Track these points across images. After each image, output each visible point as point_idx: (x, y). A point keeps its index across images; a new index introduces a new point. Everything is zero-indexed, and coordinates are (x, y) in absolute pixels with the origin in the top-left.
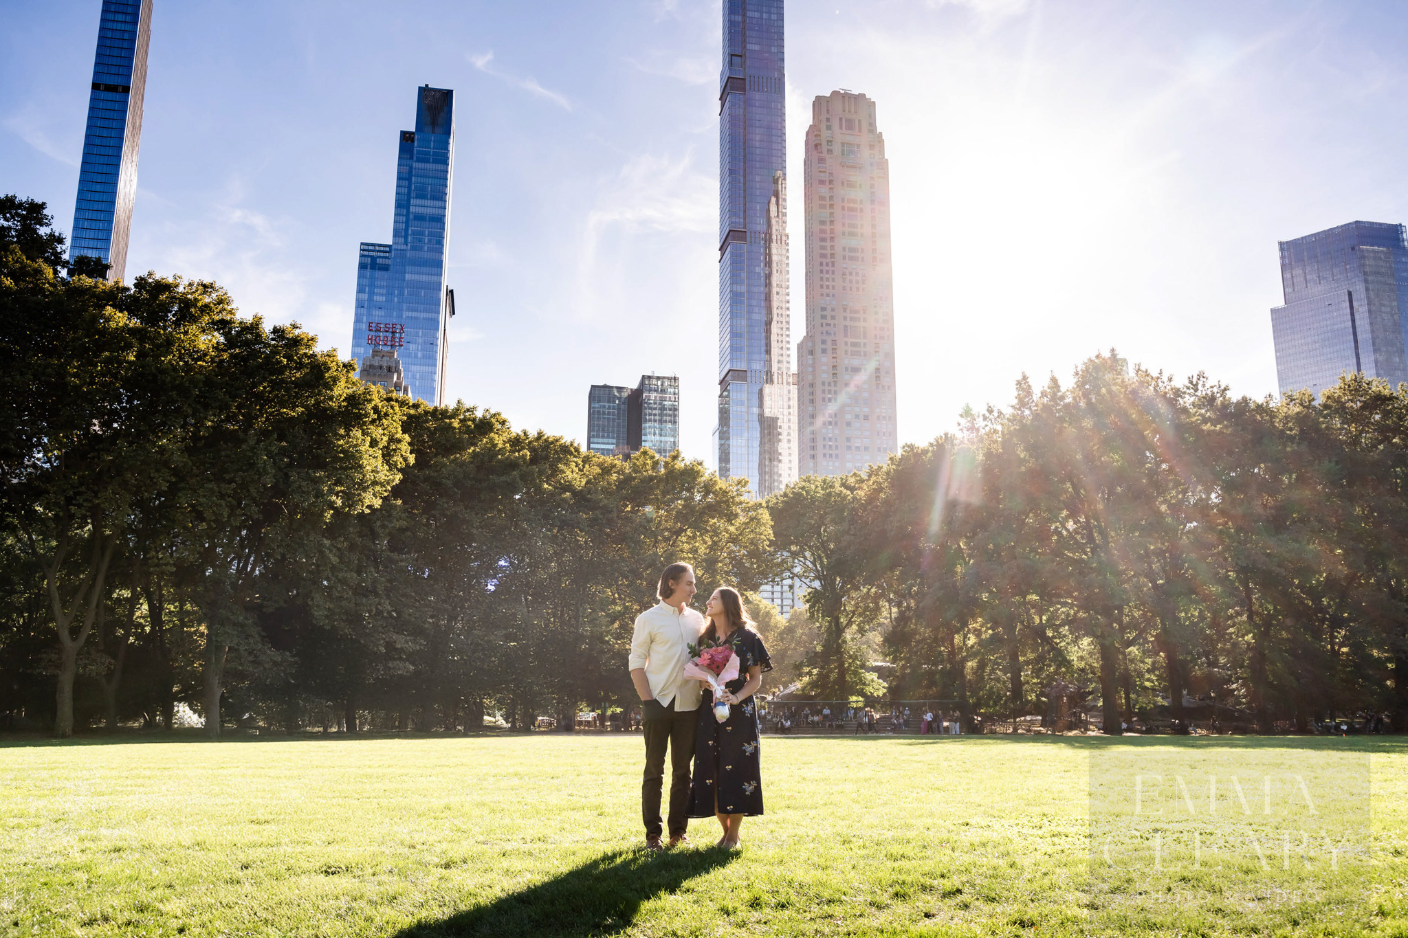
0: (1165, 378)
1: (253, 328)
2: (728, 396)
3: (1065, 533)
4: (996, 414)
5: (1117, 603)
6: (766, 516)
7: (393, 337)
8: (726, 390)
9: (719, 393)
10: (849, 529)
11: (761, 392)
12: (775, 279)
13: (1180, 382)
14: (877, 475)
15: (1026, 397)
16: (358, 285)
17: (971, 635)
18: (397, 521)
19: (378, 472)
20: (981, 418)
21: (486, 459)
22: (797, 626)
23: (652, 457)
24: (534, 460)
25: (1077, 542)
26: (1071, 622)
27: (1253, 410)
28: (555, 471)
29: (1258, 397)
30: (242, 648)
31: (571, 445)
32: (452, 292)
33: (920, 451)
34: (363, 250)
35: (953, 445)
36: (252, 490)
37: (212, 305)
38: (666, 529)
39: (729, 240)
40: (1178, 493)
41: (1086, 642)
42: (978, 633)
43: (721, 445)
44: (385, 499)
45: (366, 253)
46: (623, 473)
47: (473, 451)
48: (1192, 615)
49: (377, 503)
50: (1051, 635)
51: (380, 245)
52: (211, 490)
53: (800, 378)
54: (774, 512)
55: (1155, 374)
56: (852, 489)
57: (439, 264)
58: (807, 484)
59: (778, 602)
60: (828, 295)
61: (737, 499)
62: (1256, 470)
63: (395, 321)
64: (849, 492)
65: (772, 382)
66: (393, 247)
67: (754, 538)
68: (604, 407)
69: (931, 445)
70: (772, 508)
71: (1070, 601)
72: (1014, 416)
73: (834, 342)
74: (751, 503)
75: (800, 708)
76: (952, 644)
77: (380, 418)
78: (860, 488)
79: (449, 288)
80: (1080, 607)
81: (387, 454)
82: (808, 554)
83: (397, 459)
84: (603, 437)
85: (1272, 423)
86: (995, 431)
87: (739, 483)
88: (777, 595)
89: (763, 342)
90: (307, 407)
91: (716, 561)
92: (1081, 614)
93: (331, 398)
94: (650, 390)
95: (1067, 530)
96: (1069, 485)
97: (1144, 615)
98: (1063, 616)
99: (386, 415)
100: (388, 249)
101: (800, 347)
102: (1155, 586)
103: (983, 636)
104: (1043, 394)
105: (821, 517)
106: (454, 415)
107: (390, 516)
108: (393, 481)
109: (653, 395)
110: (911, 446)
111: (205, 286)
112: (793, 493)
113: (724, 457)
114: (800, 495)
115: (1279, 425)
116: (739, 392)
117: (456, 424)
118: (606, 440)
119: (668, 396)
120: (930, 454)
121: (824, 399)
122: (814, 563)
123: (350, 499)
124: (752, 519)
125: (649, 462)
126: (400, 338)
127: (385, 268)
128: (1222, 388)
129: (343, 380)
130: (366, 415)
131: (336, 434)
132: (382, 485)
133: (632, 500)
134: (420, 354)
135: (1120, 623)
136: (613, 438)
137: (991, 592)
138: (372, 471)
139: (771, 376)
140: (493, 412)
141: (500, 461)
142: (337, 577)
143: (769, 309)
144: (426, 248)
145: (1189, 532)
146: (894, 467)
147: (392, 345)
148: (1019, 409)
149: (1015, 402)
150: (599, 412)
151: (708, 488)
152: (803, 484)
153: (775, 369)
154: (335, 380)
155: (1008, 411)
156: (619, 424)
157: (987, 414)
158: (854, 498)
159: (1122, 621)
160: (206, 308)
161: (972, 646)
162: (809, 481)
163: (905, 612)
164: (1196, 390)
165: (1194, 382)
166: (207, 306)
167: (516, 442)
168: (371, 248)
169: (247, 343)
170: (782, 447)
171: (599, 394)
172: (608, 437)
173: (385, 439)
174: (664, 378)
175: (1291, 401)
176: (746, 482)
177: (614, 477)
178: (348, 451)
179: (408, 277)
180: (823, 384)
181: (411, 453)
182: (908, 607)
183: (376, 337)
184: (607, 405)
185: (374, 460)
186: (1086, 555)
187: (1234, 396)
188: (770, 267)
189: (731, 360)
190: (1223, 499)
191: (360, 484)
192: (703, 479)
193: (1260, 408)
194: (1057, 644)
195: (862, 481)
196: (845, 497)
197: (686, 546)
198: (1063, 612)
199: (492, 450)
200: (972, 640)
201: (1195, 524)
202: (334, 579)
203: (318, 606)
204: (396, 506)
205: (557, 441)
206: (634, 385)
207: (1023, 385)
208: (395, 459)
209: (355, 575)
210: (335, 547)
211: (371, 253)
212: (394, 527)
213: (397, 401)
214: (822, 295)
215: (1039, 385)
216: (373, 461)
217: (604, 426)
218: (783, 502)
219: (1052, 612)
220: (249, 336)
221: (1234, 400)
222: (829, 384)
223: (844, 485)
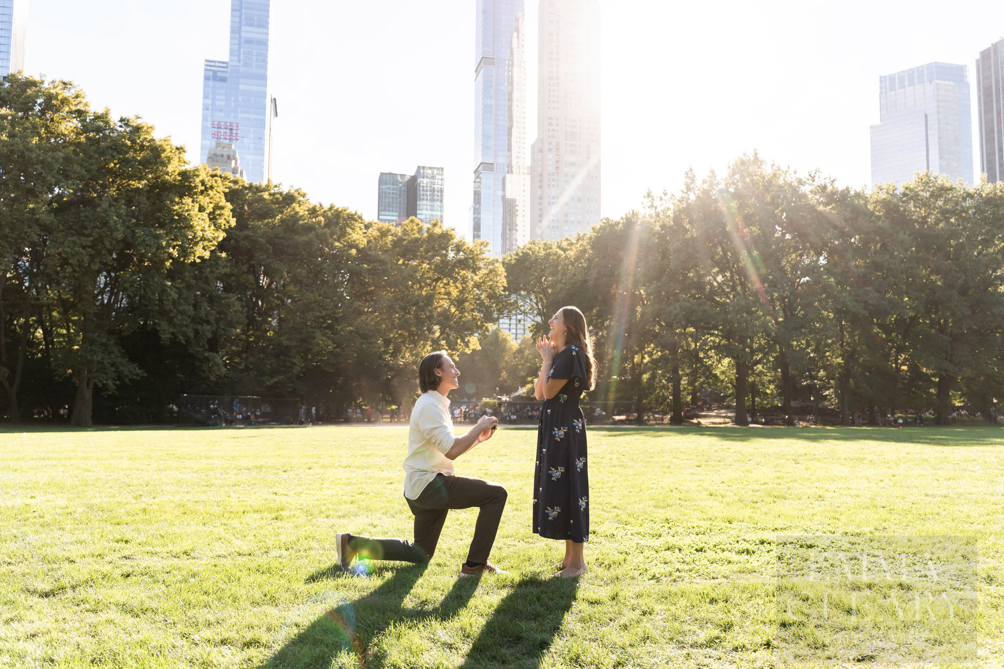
0: (791, 171)
1: (102, 117)
2: (480, 182)
3: (715, 284)
4: (669, 196)
5: (750, 334)
6: (501, 270)
7: (231, 134)
8: (478, 177)
9: (473, 180)
10: (562, 279)
11: (504, 180)
12: (515, 96)
13: (803, 175)
14: (583, 240)
15: (691, 183)
16: (204, 92)
17: (646, 356)
18: (223, 268)
19: (205, 231)
20: (659, 199)
21: (290, 223)
22: (525, 348)
23: (418, 225)
24: (327, 225)
25: (723, 290)
26: (717, 348)
27: (853, 196)
28: (344, 234)
29: (856, 187)
30: (105, 362)
31: (356, 214)
32: (275, 99)
33: (613, 223)
34: (207, 65)
35: (638, 218)
36: (107, 243)
37: (70, 99)
38: (428, 278)
39: (482, 64)
40: (797, 256)
41: (726, 361)
42: (650, 354)
43: (474, 218)
44: (212, 252)
45: (209, 68)
46: (396, 235)
47: (281, 217)
48: (802, 344)
49: (207, 254)
50: (702, 356)
51: (219, 62)
52: (74, 242)
53: (532, 170)
54: (508, 266)
55: (784, 169)
56: (565, 250)
57: (264, 78)
58: (533, 246)
59: (514, 331)
60: (554, 108)
61: (480, 257)
62: (853, 240)
63: (232, 120)
64: (562, 253)
65: (512, 172)
66: (230, 64)
67: (492, 285)
68: (389, 188)
69: (622, 218)
70: (507, 264)
71: (716, 332)
72: (682, 198)
73: (558, 143)
74: (491, 259)
75: (524, 406)
76: (633, 361)
77: (206, 189)
78: (571, 249)
79: (273, 97)
80: (723, 337)
81: (213, 217)
82: (533, 297)
83: (221, 221)
84: (389, 211)
85: (866, 205)
86: (668, 209)
87: (482, 244)
88: (513, 326)
89: (506, 143)
90: (148, 180)
91: (466, 300)
92: (724, 342)
93: (167, 174)
94: (423, 177)
95: (717, 282)
96: (720, 249)
97: (768, 343)
98: (711, 344)
99: (212, 188)
100: (225, 65)
101: (533, 147)
102: (777, 322)
103: (654, 357)
104: (704, 182)
105: (543, 270)
106: (266, 189)
107: (217, 264)
108: (218, 237)
109: (425, 180)
110: (608, 220)
111: (65, 84)
112: (523, 252)
113: (477, 228)
114: (527, 254)
115: (870, 207)
116: (487, 179)
117: (266, 195)
118: (390, 213)
119: (436, 181)
120: (621, 225)
121: (549, 185)
122: (537, 304)
123: (184, 252)
124: (491, 272)
125: (415, 228)
126: (237, 134)
127: (224, 80)
128: (832, 179)
129: (176, 159)
130: (195, 187)
131: (172, 201)
132: (209, 241)
133: (403, 256)
134: (252, 146)
135: (751, 347)
136: (396, 212)
137: (661, 325)
138: (202, 230)
139: (512, 167)
140: (296, 188)
141: (301, 225)
142: (177, 309)
143: (511, 119)
144: (254, 65)
145: (803, 283)
146: (595, 234)
147: (230, 139)
148: (686, 193)
149: (684, 188)
150: (386, 192)
151: (458, 248)
152: (530, 246)
153: (514, 163)
154: (169, 159)
155: (679, 195)
156: (400, 202)
157: (663, 196)
158: (566, 257)
159: (752, 347)
160: (65, 101)
161: (647, 364)
162: (534, 244)
163: (600, 339)
164: (814, 181)
165: (813, 176)
166: (66, 99)
167: (313, 211)
168: (213, 64)
169: (98, 130)
170: (519, 220)
171: (385, 179)
172: (393, 211)
173: (211, 206)
174: (434, 168)
175: (881, 190)
176: (487, 244)
177: (390, 238)
178: (181, 215)
179: (241, 87)
180: (549, 174)
181: (233, 217)
182: (603, 335)
183: (218, 132)
184: (391, 187)
185: (203, 222)
186: (729, 299)
187: (840, 186)
188: (512, 86)
189: (483, 155)
190: (828, 261)
191: (192, 240)
192: (455, 241)
193: (858, 195)
194: (706, 362)
195: (572, 244)
196: (559, 256)
197: (443, 290)
198: (711, 340)
199: (295, 217)
200: (647, 359)
201: (808, 278)
202: (175, 311)
203: (164, 331)
204: (220, 258)
205: (345, 210)
206: (412, 172)
207: (690, 176)
208: (219, 221)
209: (192, 308)
210: (175, 287)
211: (213, 68)
212: (220, 273)
213: (221, 177)
214: (549, 108)
215: (701, 175)
216: (201, 222)
217: (389, 202)
218: (515, 259)
219: (703, 341)
220: (101, 124)
221: (840, 189)
222: (553, 174)
223: (559, 247)
